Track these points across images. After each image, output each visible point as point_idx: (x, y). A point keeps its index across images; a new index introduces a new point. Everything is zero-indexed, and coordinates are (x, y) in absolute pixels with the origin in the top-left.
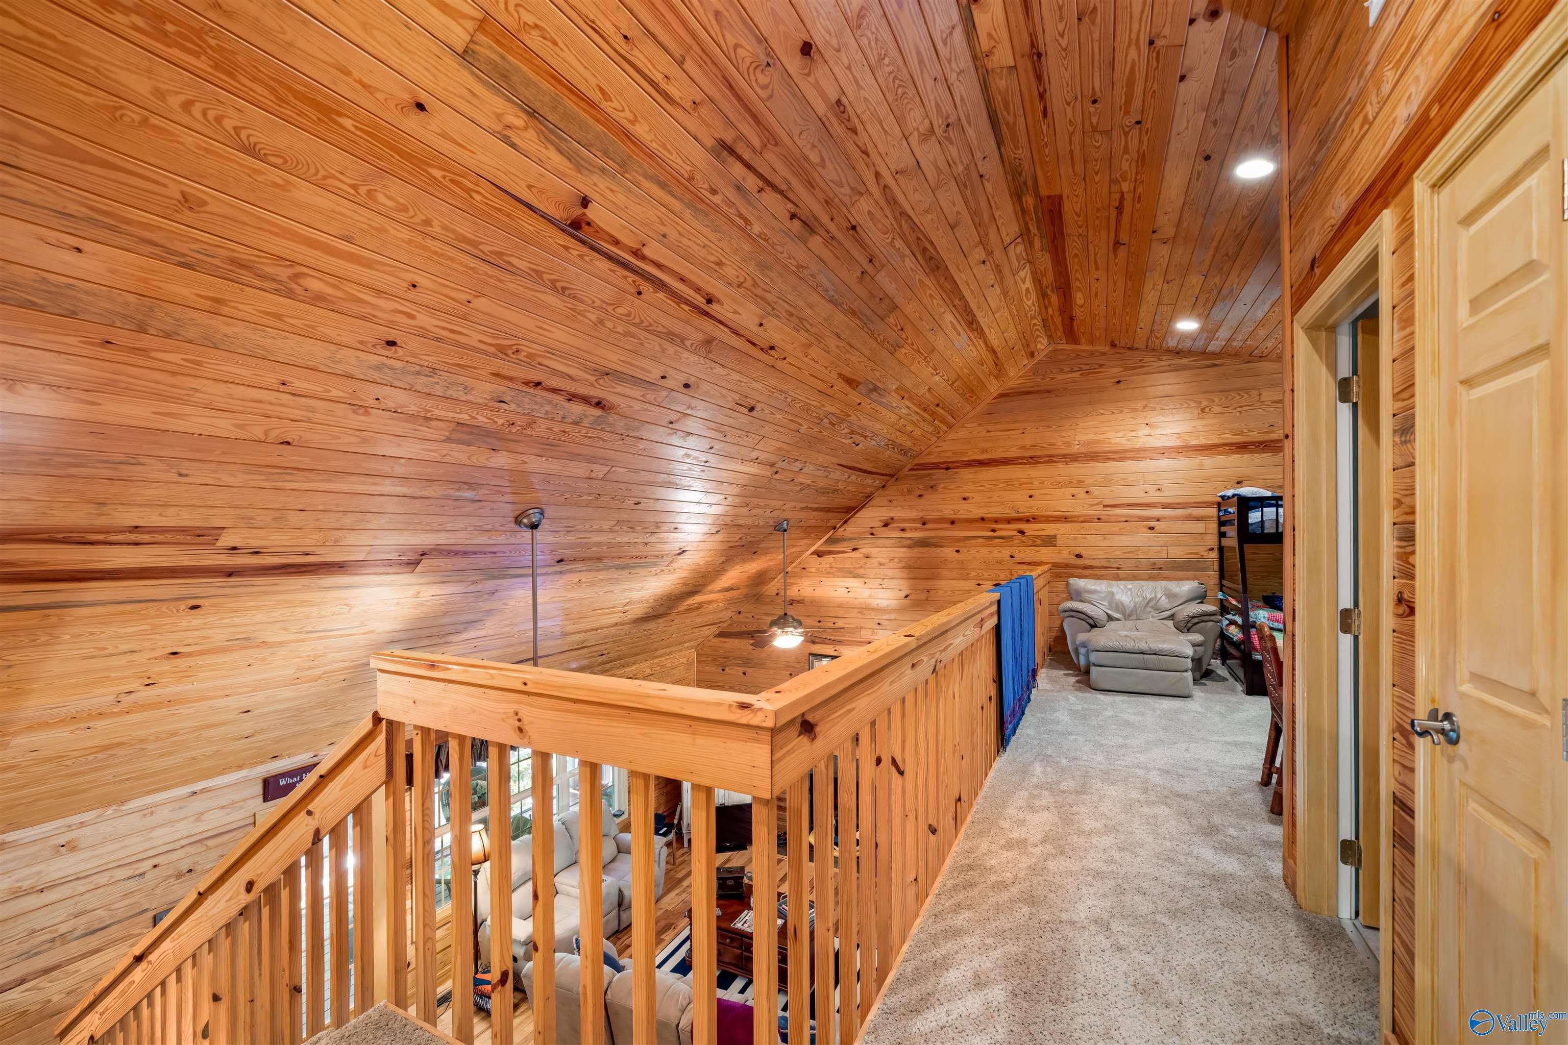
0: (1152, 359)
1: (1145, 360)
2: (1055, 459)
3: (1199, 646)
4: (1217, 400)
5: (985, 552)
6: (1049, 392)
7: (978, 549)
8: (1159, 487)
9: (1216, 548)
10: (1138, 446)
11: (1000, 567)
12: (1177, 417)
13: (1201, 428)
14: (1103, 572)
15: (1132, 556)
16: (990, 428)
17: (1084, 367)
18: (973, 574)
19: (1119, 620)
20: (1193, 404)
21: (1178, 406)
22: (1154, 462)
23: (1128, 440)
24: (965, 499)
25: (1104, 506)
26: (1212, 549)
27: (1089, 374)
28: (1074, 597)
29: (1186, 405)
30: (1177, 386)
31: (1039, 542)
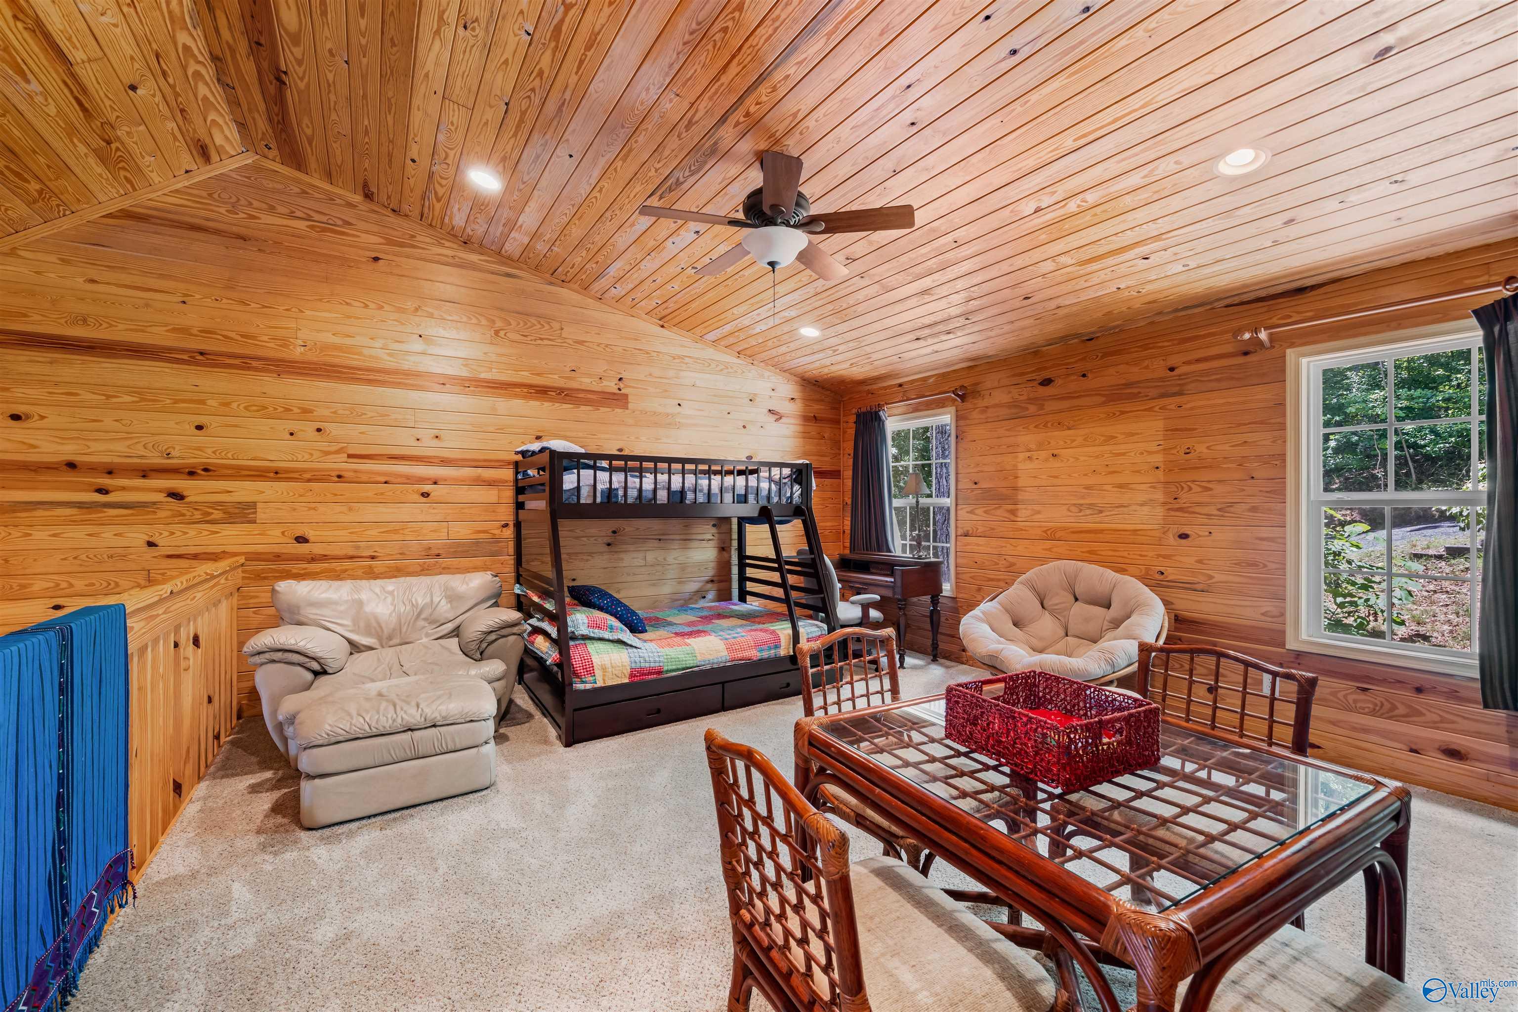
0: (428, 240)
1: (419, 238)
2: (254, 364)
3: (499, 680)
4: (514, 323)
5: (77, 535)
6: (244, 239)
7: (57, 530)
8: (436, 432)
9: (511, 524)
10: (406, 367)
11: (121, 565)
12: (463, 335)
13: (493, 357)
14: (347, 564)
15: (396, 537)
16: (93, 273)
17: (317, 217)
18: (38, 585)
19: (371, 648)
20: (484, 322)
21: (465, 319)
22: (430, 395)
23: (389, 355)
24: (16, 417)
25: (350, 456)
26: (506, 525)
27: (324, 230)
28: (286, 615)
29: (474, 321)
30: (463, 290)
31: (217, 515)
